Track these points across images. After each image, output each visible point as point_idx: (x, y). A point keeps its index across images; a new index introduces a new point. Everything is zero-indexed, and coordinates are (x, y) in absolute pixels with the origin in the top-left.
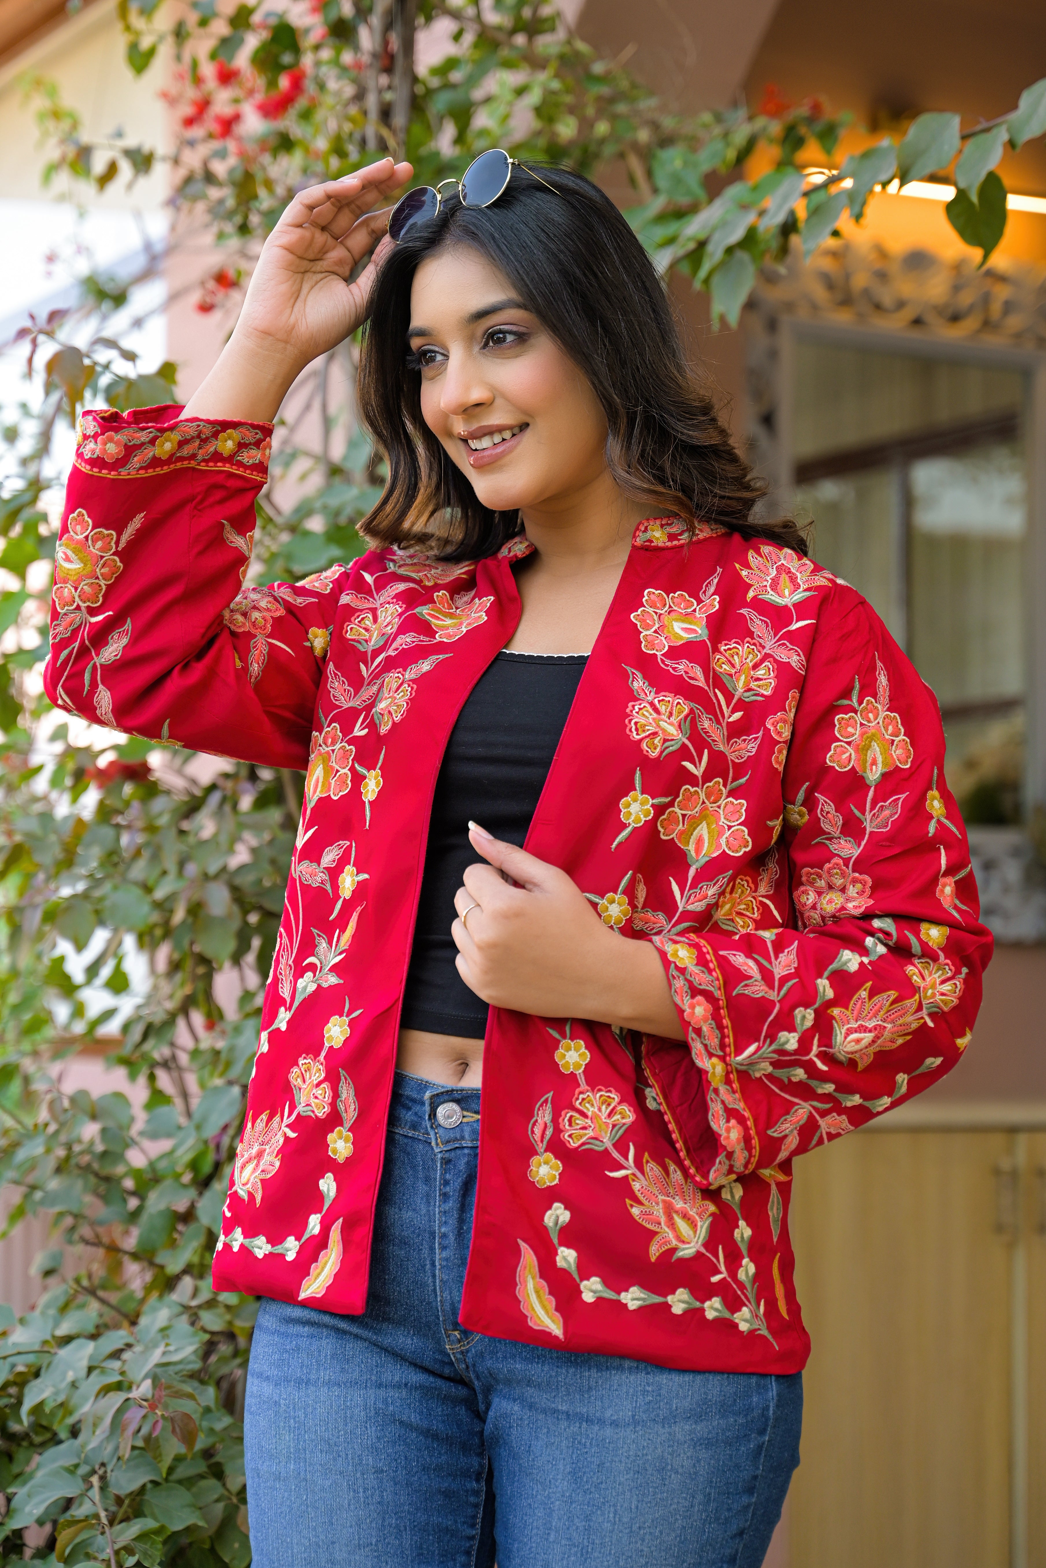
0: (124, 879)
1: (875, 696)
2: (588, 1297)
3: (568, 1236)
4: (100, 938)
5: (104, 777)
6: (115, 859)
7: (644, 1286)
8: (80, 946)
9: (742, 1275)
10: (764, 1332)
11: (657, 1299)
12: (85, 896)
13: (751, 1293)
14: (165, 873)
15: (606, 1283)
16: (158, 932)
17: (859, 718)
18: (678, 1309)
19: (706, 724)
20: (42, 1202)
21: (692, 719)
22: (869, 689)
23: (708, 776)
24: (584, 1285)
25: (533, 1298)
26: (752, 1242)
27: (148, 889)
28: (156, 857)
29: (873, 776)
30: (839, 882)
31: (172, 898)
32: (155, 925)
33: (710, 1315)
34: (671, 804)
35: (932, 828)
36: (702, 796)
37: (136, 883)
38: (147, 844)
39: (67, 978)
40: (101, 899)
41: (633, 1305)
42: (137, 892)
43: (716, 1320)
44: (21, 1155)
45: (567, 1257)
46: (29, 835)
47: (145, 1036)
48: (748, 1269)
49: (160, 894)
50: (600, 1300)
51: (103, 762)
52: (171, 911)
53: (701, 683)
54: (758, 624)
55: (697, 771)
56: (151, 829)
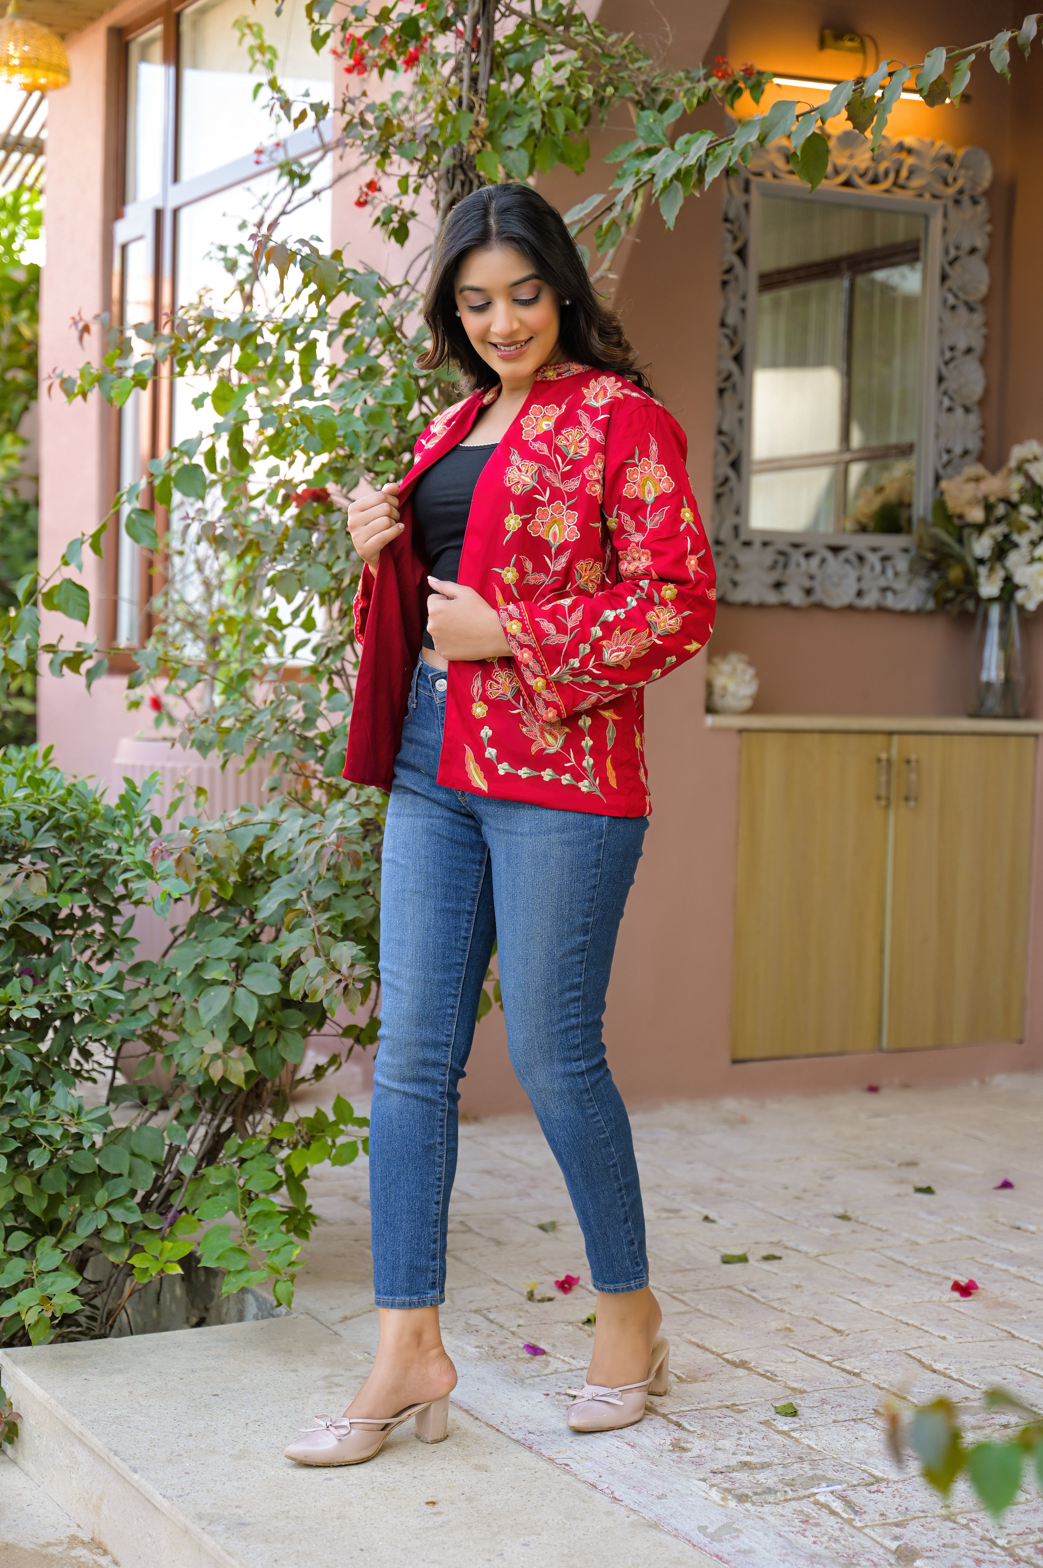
0: (315, 562)
1: (648, 457)
2: (501, 772)
3: (492, 743)
4: (300, 597)
5: (300, 500)
6: (308, 549)
7: (530, 767)
8: (289, 601)
9: (585, 764)
10: (598, 793)
11: (536, 773)
12: (292, 571)
13: (591, 773)
14: (339, 558)
15: (511, 765)
16: (333, 594)
17: (639, 469)
18: (547, 778)
19: (548, 474)
20: (269, 748)
21: (540, 472)
22: (645, 453)
23: (551, 501)
24: (499, 766)
25: (473, 772)
26: (592, 748)
27: (329, 567)
28: (333, 548)
29: (650, 499)
30: (637, 556)
31: (342, 572)
32: (333, 589)
33: (564, 782)
34: (533, 517)
35: (682, 527)
36: (550, 511)
37: (321, 563)
38: (327, 541)
39: (279, 621)
40: (301, 573)
41: (524, 776)
42: (323, 568)
43: (567, 785)
44: (256, 721)
45: (491, 753)
46: (259, 535)
47: (327, 655)
48: (588, 762)
49: (335, 570)
50: (507, 774)
51: (300, 490)
52: (342, 580)
53: (546, 452)
54: (584, 418)
55: (545, 499)
56: (331, 531)
